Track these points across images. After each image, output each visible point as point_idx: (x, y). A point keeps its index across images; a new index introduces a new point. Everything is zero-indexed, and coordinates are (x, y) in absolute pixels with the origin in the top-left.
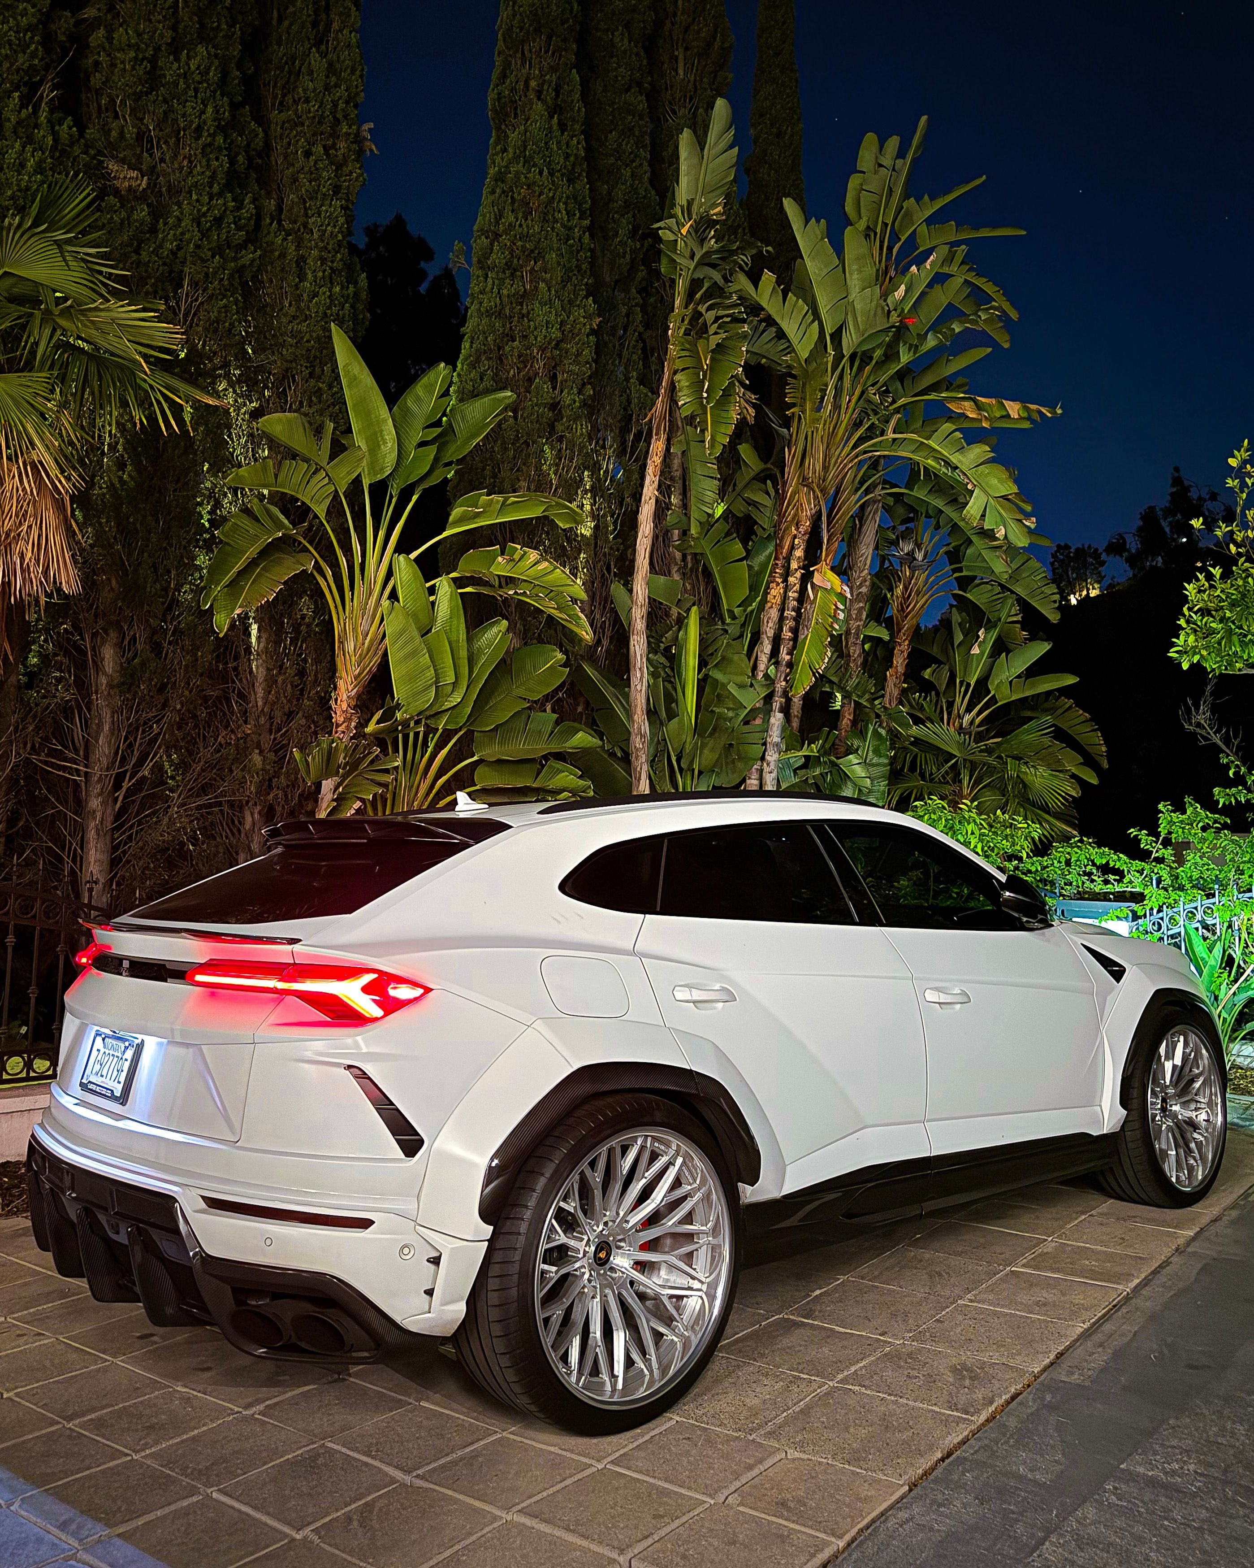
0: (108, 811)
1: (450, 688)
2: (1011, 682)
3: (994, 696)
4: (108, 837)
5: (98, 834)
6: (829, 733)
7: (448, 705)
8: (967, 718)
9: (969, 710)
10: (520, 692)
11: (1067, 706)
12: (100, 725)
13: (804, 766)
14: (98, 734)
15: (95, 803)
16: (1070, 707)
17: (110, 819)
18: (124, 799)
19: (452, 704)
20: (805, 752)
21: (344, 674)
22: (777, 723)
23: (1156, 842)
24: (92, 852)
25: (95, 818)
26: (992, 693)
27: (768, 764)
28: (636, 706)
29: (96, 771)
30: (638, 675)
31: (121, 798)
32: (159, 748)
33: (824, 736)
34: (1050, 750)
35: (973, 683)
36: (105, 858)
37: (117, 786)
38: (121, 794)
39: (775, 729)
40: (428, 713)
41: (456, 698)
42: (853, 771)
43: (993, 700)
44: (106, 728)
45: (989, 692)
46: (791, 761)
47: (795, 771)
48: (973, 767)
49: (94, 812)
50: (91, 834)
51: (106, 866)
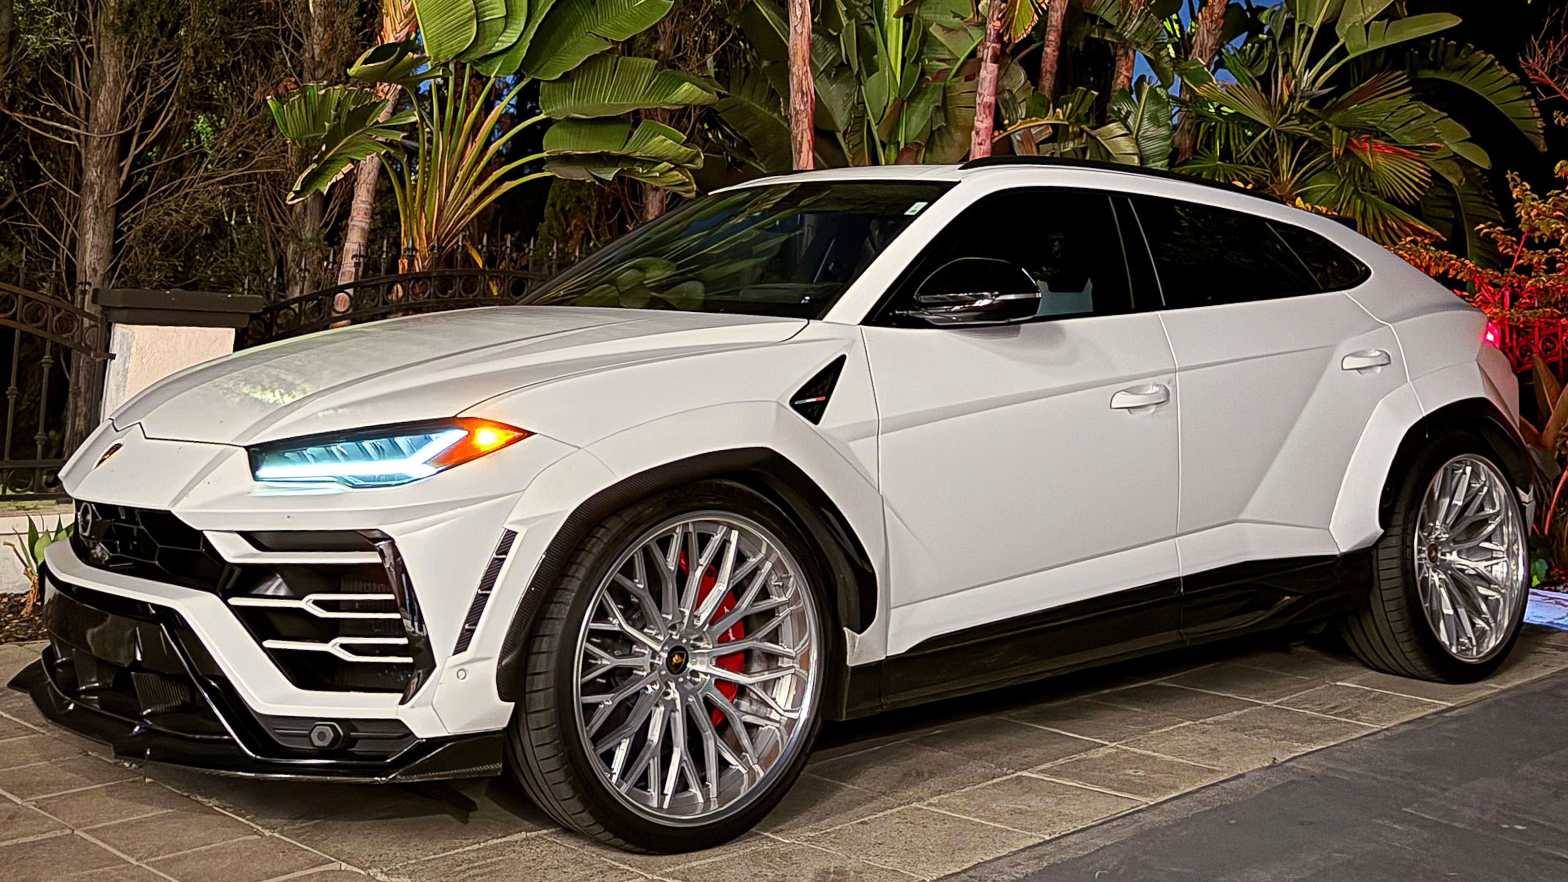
0: (111, 184)
1: (501, 24)
2: (1367, 27)
3: (1343, 45)
4: (110, 217)
5: (97, 213)
6: (1086, 93)
7: (499, 47)
8: (1308, 76)
9: (1310, 65)
10: (602, 30)
11: (1487, 61)
12: (102, 79)
13: (1052, 139)
14: (98, 88)
15: (92, 174)
16: (1492, 64)
17: (111, 193)
18: (130, 170)
19: (506, 45)
20: (1049, 120)
21: (391, 10)
22: (989, 76)
23: (1518, 243)
24: (89, 236)
25: (92, 193)
26: (1342, 41)
27: (977, 133)
28: (795, 54)
29: (96, 136)
30: (799, 13)
31: (126, 169)
32: (172, 105)
33: (1078, 98)
34: (1424, 120)
35: (1316, 28)
36: (106, 243)
37: (123, 153)
38: (127, 163)
39: (986, 84)
40: (474, 56)
41: (509, 38)
42: (1116, 146)
43: (1342, 52)
44: (110, 78)
45: (1338, 40)
46: (1033, 131)
47: (1037, 145)
48: (1295, 141)
49: (92, 184)
50: (89, 213)
51: (106, 254)
